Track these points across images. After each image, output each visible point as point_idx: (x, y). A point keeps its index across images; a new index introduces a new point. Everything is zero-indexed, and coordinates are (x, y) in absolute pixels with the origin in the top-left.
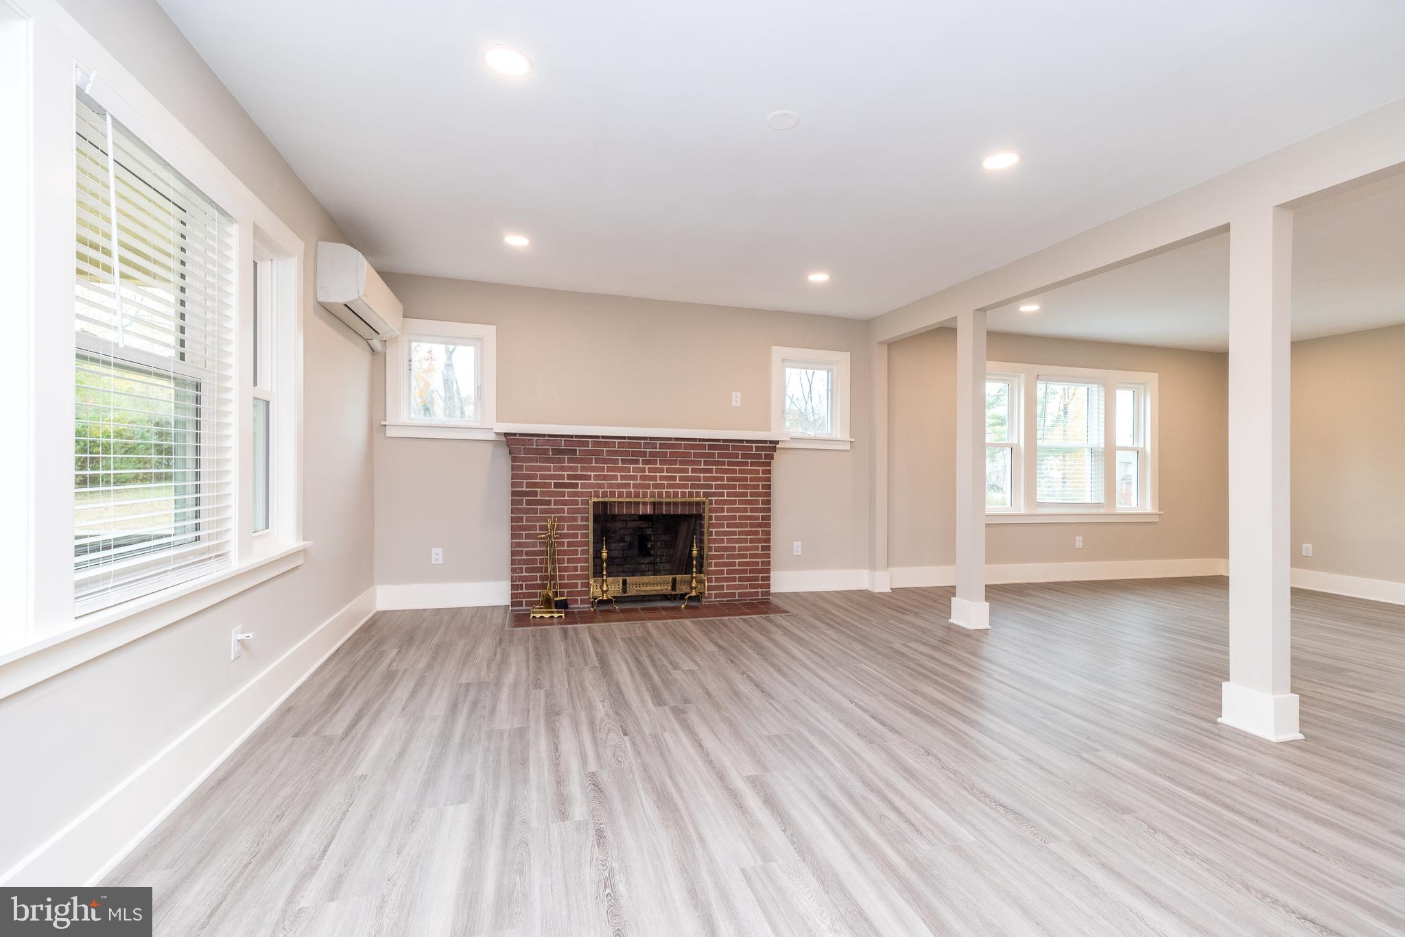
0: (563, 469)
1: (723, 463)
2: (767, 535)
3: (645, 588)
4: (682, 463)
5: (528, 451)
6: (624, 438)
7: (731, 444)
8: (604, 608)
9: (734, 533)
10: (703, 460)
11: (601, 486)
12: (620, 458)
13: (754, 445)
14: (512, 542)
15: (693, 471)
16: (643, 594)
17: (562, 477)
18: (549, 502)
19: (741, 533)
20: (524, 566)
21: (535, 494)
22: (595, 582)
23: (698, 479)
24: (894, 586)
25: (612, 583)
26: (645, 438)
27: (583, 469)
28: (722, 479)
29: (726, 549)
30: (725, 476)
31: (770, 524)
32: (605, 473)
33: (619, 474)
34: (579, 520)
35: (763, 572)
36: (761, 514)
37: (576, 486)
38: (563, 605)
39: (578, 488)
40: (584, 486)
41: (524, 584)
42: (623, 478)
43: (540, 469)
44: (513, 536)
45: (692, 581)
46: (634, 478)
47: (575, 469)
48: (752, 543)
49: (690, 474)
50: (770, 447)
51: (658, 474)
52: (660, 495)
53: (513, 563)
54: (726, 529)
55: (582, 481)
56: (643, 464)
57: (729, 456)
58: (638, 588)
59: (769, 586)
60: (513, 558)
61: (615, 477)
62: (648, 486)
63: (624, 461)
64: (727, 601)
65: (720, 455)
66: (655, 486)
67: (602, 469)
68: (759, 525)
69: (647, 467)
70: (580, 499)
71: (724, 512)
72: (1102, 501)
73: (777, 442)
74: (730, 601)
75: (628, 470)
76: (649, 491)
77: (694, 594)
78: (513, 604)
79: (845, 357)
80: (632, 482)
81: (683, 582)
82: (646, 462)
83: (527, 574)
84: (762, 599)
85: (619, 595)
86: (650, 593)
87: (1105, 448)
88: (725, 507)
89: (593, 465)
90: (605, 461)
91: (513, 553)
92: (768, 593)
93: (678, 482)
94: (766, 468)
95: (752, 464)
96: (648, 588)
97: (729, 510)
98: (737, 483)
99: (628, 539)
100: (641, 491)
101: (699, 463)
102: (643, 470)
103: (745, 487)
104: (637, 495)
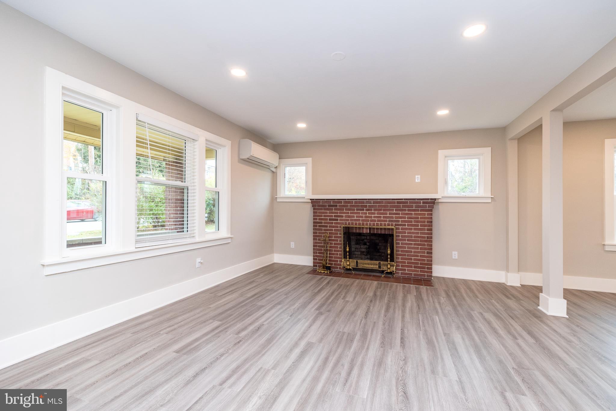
0: (332, 213)
1: (405, 210)
2: (430, 246)
3: (366, 266)
4: (384, 210)
5: (319, 206)
6: (356, 199)
7: (409, 201)
8: (348, 272)
9: (411, 244)
10: (395, 209)
11: (348, 220)
12: (356, 208)
13: (422, 201)
14: (313, 242)
15: (390, 214)
16: (365, 268)
17: (332, 216)
18: (327, 226)
19: (415, 244)
20: (318, 251)
21: (321, 223)
22: (344, 260)
23: (392, 217)
24: (523, 284)
25: (352, 261)
26: (366, 199)
27: (340, 213)
28: (405, 218)
29: (407, 251)
30: (406, 216)
31: (432, 241)
32: (349, 215)
33: (355, 215)
34: (339, 234)
35: (428, 265)
36: (426, 236)
37: (337, 220)
38: (329, 268)
39: (338, 221)
40: (340, 220)
41: (318, 258)
42: (357, 217)
43: (324, 213)
44: (314, 239)
45: (388, 265)
46: (362, 217)
47: (337, 213)
48: (421, 250)
49: (388, 215)
50: (433, 202)
51: (373, 215)
52: (374, 225)
53: (314, 249)
54: (406, 242)
55: (340, 218)
56: (366, 211)
57: (408, 207)
58: (363, 265)
59: (431, 272)
60: (314, 248)
61: (354, 217)
62: (368, 221)
63: (357, 210)
64: (407, 277)
65: (403, 206)
66: (371, 221)
67: (348, 213)
68: (426, 241)
69: (368, 212)
70: (339, 225)
71: (406, 234)
73: (435, 199)
74: (409, 277)
75: (359, 213)
76: (368, 223)
77: (389, 271)
78: (314, 266)
79: (487, 151)
80: (361, 219)
81: (384, 265)
82: (367, 210)
83: (319, 255)
84: (427, 279)
85: (355, 267)
86: (369, 268)
88: (406, 231)
89: (345, 211)
90: (349, 210)
91: (314, 246)
92: (431, 276)
93: (382, 219)
94: (429, 212)
95: (421, 210)
96: (367, 266)
97: (408, 233)
98: (413, 220)
99: (368, 244)
100: (365, 223)
101: (393, 210)
102: (366, 213)
103: (418, 222)
104: (363, 224)
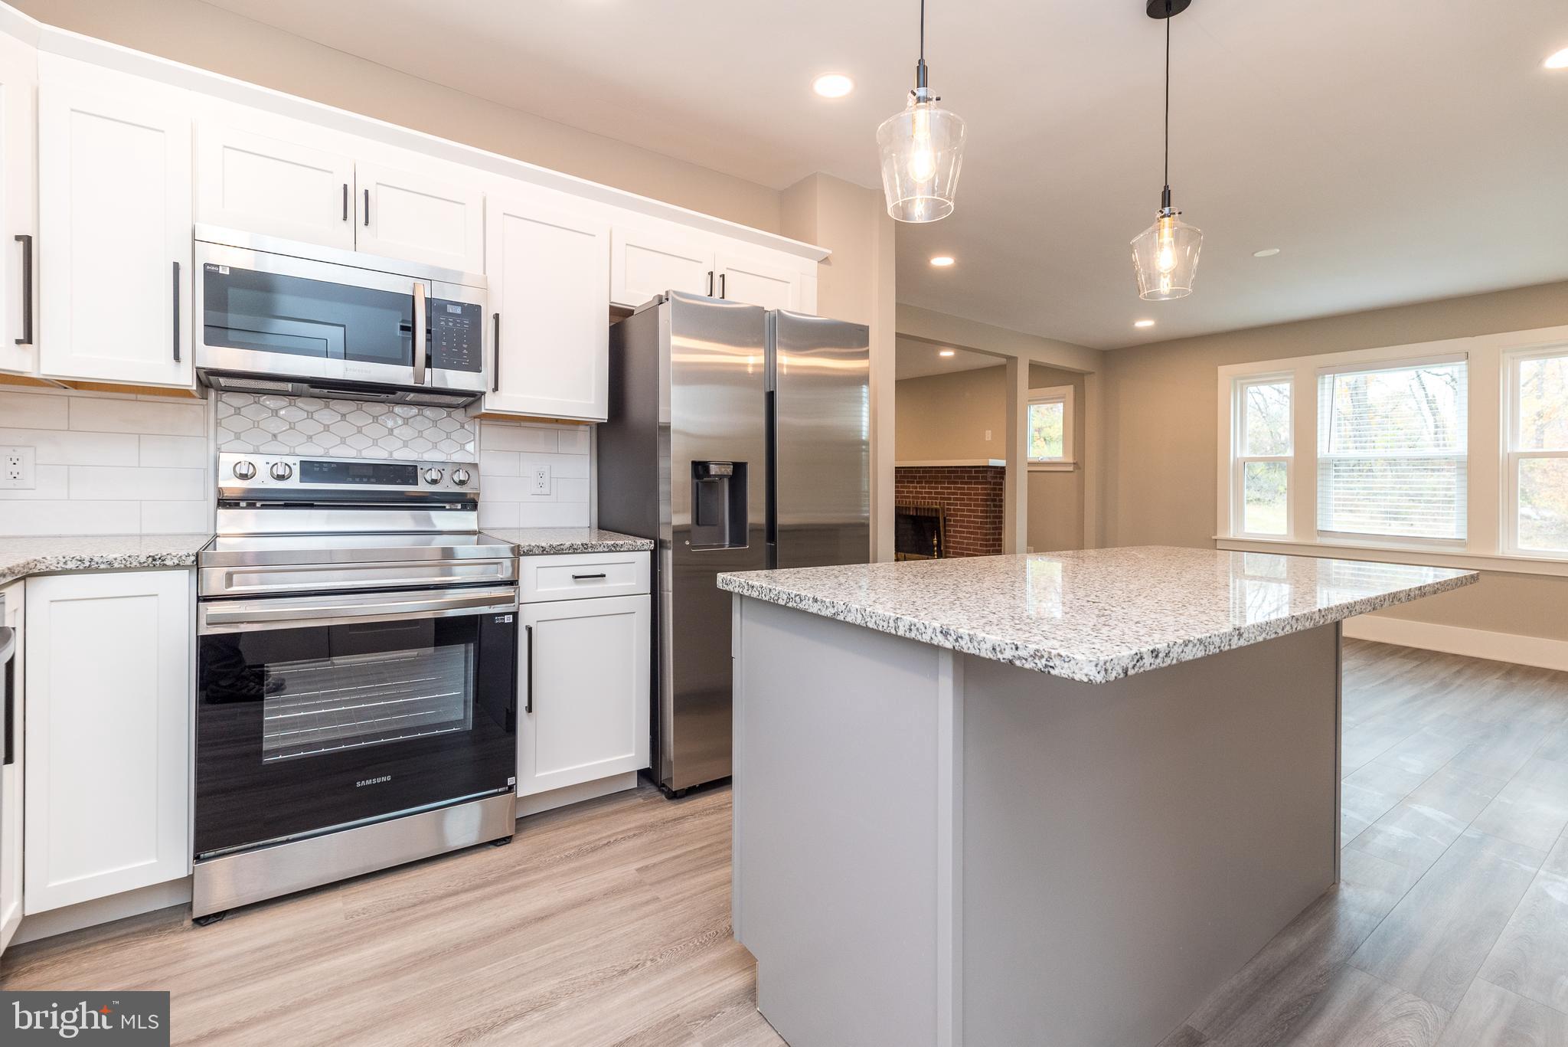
7: (959, 469)
9: (963, 532)
13: (973, 469)
19: (968, 533)
23: (944, 493)
29: (959, 543)
36: (979, 520)
48: (974, 540)
49: (940, 489)
54: (958, 529)
57: (960, 478)
69: (917, 485)
71: (958, 517)
72: (1464, 536)
79: (1070, 390)
80: (910, 495)
87: (1469, 456)
88: (959, 513)
94: (984, 486)
95: (975, 483)
97: (961, 516)
98: (966, 497)
100: (915, 501)
103: (970, 499)
